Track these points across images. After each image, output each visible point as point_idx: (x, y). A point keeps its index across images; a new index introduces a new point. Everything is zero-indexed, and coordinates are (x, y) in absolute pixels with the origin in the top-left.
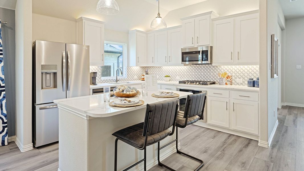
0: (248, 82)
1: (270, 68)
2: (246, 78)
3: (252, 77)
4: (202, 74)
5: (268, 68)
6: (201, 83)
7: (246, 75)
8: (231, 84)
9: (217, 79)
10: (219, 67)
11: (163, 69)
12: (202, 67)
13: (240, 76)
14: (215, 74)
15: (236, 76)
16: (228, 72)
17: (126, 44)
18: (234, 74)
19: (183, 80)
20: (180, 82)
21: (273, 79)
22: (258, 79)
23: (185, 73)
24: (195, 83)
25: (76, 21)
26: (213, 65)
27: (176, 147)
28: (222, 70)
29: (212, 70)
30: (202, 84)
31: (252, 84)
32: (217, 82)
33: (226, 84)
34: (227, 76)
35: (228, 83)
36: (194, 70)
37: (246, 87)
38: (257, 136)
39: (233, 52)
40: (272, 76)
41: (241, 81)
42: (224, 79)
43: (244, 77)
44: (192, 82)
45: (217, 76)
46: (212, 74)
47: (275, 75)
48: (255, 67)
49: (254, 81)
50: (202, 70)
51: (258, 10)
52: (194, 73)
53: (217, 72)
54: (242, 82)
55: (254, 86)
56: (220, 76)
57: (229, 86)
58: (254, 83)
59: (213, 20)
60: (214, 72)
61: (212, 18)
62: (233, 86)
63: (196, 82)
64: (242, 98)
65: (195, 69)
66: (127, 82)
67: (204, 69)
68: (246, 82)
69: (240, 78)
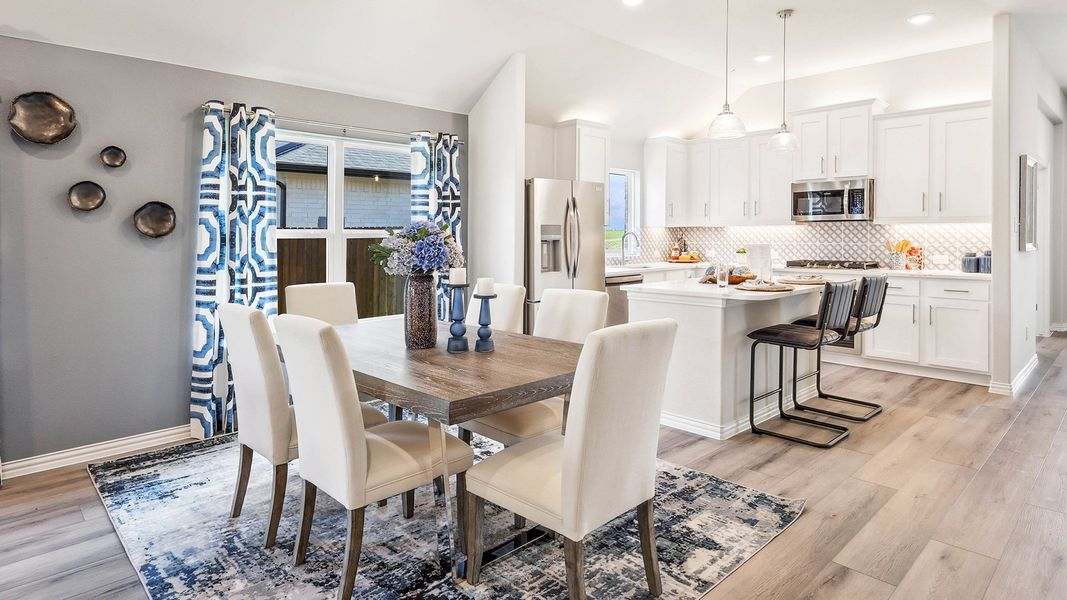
0: (964, 262)
1: (1017, 229)
2: (958, 254)
3: (974, 251)
4: (842, 244)
5: (1012, 229)
6: (846, 264)
7: (958, 245)
8: (920, 268)
9: (882, 256)
10: (887, 228)
11: (728, 233)
12: (843, 228)
13: (941, 249)
14: (878, 244)
15: (931, 249)
16: (911, 240)
17: (638, 173)
18: (926, 245)
19: (795, 259)
20: (791, 264)
21: (1023, 253)
22: (988, 254)
23: (795, 243)
24: (830, 266)
25: (555, 126)
26: (875, 222)
27: (816, 387)
28: (897, 236)
29: (869, 236)
30: (848, 268)
31: (973, 267)
32: (882, 264)
33: (907, 267)
34: (909, 248)
35: (911, 265)
36: (818, 236)
37: (959, 272)
38: (987, 377)
39: (926, 192)
40: (1021, 248)
41: (944, 259)
42: (903, 256)
43: (952, 249)
44: (823, 264)
45: (882, 248)
46: (869, 244)
47: (1029, 246)
48: (980, 226)
49: (978, 260)
50: (843, 236)
51: (988, 101)
52: (818, 244)
53: (882, 240)
54: (947, 263)
55: (978, 271)
56: (890, 250)
57: (915, 271)
58: (977, 264)
59: (877, 118)
60: (873, 240)
61: (874, 113)
62: (925, 272)
63: (834, 263)
64: (952, 295)
65: (822, 232)
66: (641, 265)
67: (847, 232)
68: (959, 263)
69: (941, 253)
